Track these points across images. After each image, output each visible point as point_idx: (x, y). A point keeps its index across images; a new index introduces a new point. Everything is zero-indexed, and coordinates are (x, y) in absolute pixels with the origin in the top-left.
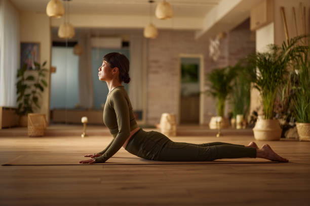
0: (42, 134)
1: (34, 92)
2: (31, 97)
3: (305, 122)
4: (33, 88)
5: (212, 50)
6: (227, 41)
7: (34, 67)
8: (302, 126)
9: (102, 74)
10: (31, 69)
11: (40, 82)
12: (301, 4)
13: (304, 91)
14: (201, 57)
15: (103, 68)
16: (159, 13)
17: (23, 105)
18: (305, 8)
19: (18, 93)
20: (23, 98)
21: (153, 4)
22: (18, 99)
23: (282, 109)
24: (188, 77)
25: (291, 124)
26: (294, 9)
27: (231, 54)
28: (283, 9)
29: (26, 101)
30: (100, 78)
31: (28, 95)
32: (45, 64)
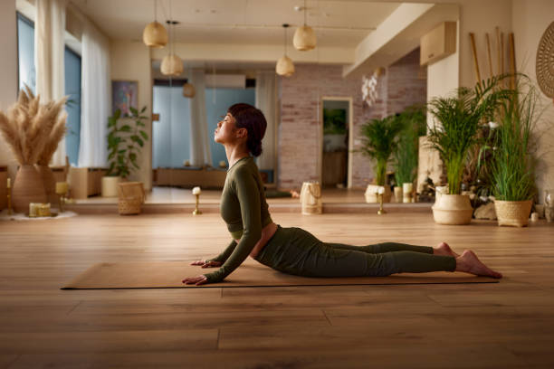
0: (138, 211)
1: (131, 147)
2: (127, 154)
3: (507, 200)
4: (130, 142)
5: (365, 92)
6: (385, 78)
7: (130, 114)
8: (504, 205)
9: (221, 133)
10: (126, 115)
11: (139, 134)
12: (497, 28)
13: (507, 154)
14: (351, 100)
15: (224, 125)
16: (297, 42)
17: (116, 165)
18: (502, 35)
19: (109, 148)
20: (116, 155)
21: (288, 29)
22: (110, 157)
23: (469, 176)
24: (332, 127)
25: (483, 198)
26: (487, 35)
27: (390, 97)
28: (472, 36)
29: (120, 159)
30: (216, 138)
31: (123, 151)
32: (144, 110)
